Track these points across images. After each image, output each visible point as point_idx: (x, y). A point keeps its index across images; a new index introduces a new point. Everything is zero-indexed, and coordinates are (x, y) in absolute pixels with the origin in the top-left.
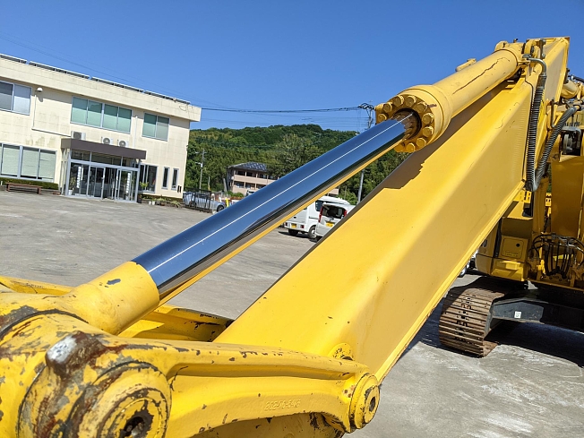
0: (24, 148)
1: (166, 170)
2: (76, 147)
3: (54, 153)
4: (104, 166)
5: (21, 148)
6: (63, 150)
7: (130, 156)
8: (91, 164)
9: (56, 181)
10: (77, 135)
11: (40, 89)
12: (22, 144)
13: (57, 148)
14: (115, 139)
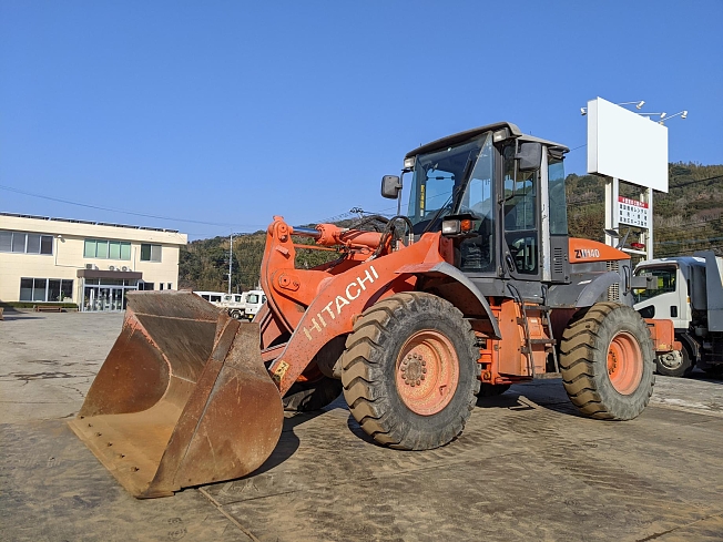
1: (162, 285)
2: (90, 276)
3: (72, 280)
4: (111, 287)
5: (48, 280)
6: (79, 278)
7: (131, 278)
8: (100, 286)
9: (75, 302)
10: (89, 266)
11: (60, 236)
12: (48, 278)
13: (74, 276)
14: (118, 265)
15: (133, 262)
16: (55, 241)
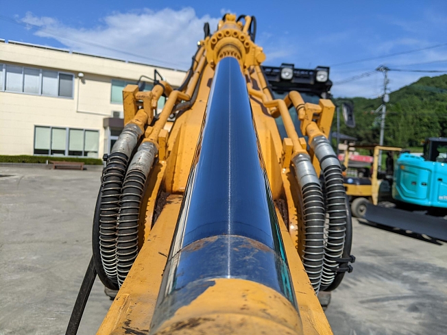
0: (70, 129)
2: (116, 126)
3: (97, 131)
5: (68, 130)
6: (105, 128)
9: (100, 157)
10: (116, 114)
11: (81, 75)
12: (68, 126)
13: (99, 126)
16: (76, 81)
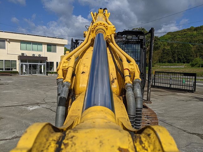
3: (16, 61)
6: (19, 60)
8: (28, 63)
9: (17, 70)
10: (23, 54)
11: (8, 40)
12: (4, 59)
14: (37, 54)
15: (43, 52)
16: (6, 43)
